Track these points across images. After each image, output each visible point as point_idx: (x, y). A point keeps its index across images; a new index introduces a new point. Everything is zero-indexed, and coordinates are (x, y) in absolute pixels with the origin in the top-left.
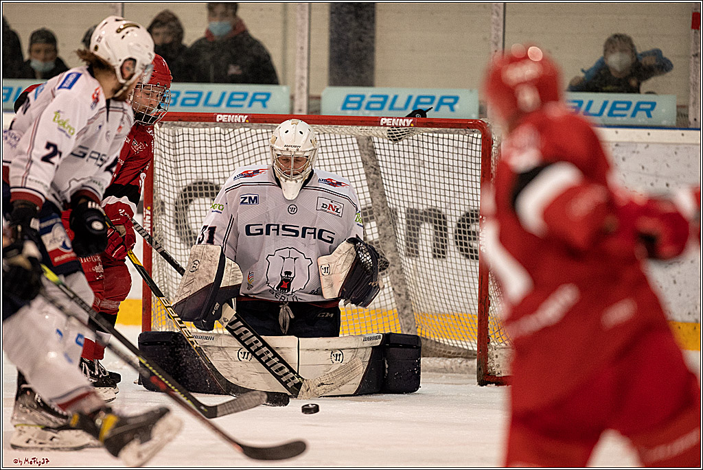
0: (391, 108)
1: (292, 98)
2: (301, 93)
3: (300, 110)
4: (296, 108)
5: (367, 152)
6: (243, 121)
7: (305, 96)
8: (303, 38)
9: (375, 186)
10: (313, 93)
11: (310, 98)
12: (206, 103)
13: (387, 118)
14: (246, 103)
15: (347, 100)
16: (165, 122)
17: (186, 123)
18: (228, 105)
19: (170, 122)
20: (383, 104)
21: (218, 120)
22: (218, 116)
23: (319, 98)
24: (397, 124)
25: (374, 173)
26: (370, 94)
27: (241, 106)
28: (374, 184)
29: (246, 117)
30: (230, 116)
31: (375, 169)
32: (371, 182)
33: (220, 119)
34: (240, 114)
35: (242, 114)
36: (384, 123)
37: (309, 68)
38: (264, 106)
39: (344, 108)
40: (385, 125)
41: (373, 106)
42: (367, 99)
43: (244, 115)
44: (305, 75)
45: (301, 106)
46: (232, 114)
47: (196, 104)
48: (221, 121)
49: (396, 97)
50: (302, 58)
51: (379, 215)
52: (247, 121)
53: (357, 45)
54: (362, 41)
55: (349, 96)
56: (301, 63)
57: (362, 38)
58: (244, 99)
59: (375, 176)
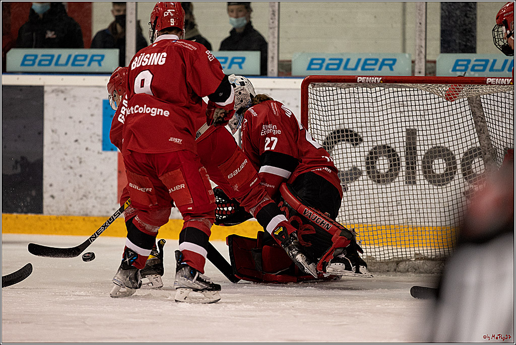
0: (491, 70)
1: (413, 62)
2: (420, 59)
3: (420, 72)
4: (417, 70)
5: (476, 105)
6: (378, 82)
7: (423, 60)
8: (421, 16)
9: (482, 131)
10: (429, 58)
11: (427, 62)
12: (345, 68)
13: (492, 78)
14: (377, 67)
15: (456, 64)
16: (316, 83)
17: (333, 84)
18: (363, 69)
19: (320, 83)
20: (485, 66)
21: (358, 82)
22: (359, 78)
23: (435, 62)
24: (499, 83)
25: (481, 122)
26: (475, 59)
27: (373, 69)
28: (481, 130)
29: (380, 78)
30: (368, 78)
31: (482, 118)
32: (479, 129)
33: (360, 81)
34: (376, 77)
35: (378, 77)
36: (489, 82)
37: (426, 39)
38: (392, 69)
39: (454, 70)
40: (490, 84)
41: (476, 68)
42: (472, 63)
43: (379, 77)
44: (423, 45)
45: (420, 69)
46: (369, 77)
47: (338, 69)
48: (361, 82)
49: (495, 61)
50: (421, 31)
51: (485, 154)
52: (381, 82)
53: (464, 21)
54: (467, 17)
55: (458, 61)
56: (420, 35)
57: (468, 15)
58: (375, 64)
59: (482, 123)
